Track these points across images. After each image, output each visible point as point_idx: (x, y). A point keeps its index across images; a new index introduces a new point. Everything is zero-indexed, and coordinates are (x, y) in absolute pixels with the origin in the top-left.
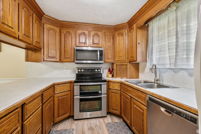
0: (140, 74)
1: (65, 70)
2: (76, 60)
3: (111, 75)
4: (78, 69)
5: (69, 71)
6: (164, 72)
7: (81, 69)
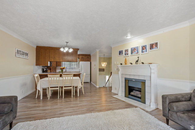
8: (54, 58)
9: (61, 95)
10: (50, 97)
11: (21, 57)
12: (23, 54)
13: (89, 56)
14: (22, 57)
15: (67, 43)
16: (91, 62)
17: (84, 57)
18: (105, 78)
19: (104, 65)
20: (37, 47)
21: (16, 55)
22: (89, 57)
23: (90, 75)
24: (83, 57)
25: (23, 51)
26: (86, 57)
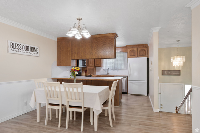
0: (96, 72)
3: (85, 73)
8: (78, 54)
9: (71, 119)
10: (49, 120)
11: (20, 53)
12: (26, 48)
13: (145, 47)
14: (23, 53)
15: (79, 20)
16: (148, 59)
17: (135, 49)
18: (183, 89)
19: (177, 62)
20: (58, 39)
21: (8, 50)
22: (146, 49)
23: (146, 82)
24: (133, 51)
25: (26, 45)
26: (139, 49)
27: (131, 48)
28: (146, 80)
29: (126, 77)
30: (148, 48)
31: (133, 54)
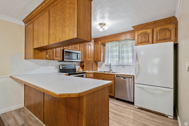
0: (98, 68)
1: (49, 67)
2: (65, 59)
3: (82, 69)
4: (62, 66)
5: (53, 67)
6: (113, 67)
7: (64, 66)
13: (169, 23)
16: (176, 46)
17: (149, 31)
22: (171, 27)
23: (173, 90)
24: (146, 33)
26: (156, 30)
27: (142, 29)
28: (172, 86)
29: (132, 78)
30: (177, 25)
31: (144, 40)
